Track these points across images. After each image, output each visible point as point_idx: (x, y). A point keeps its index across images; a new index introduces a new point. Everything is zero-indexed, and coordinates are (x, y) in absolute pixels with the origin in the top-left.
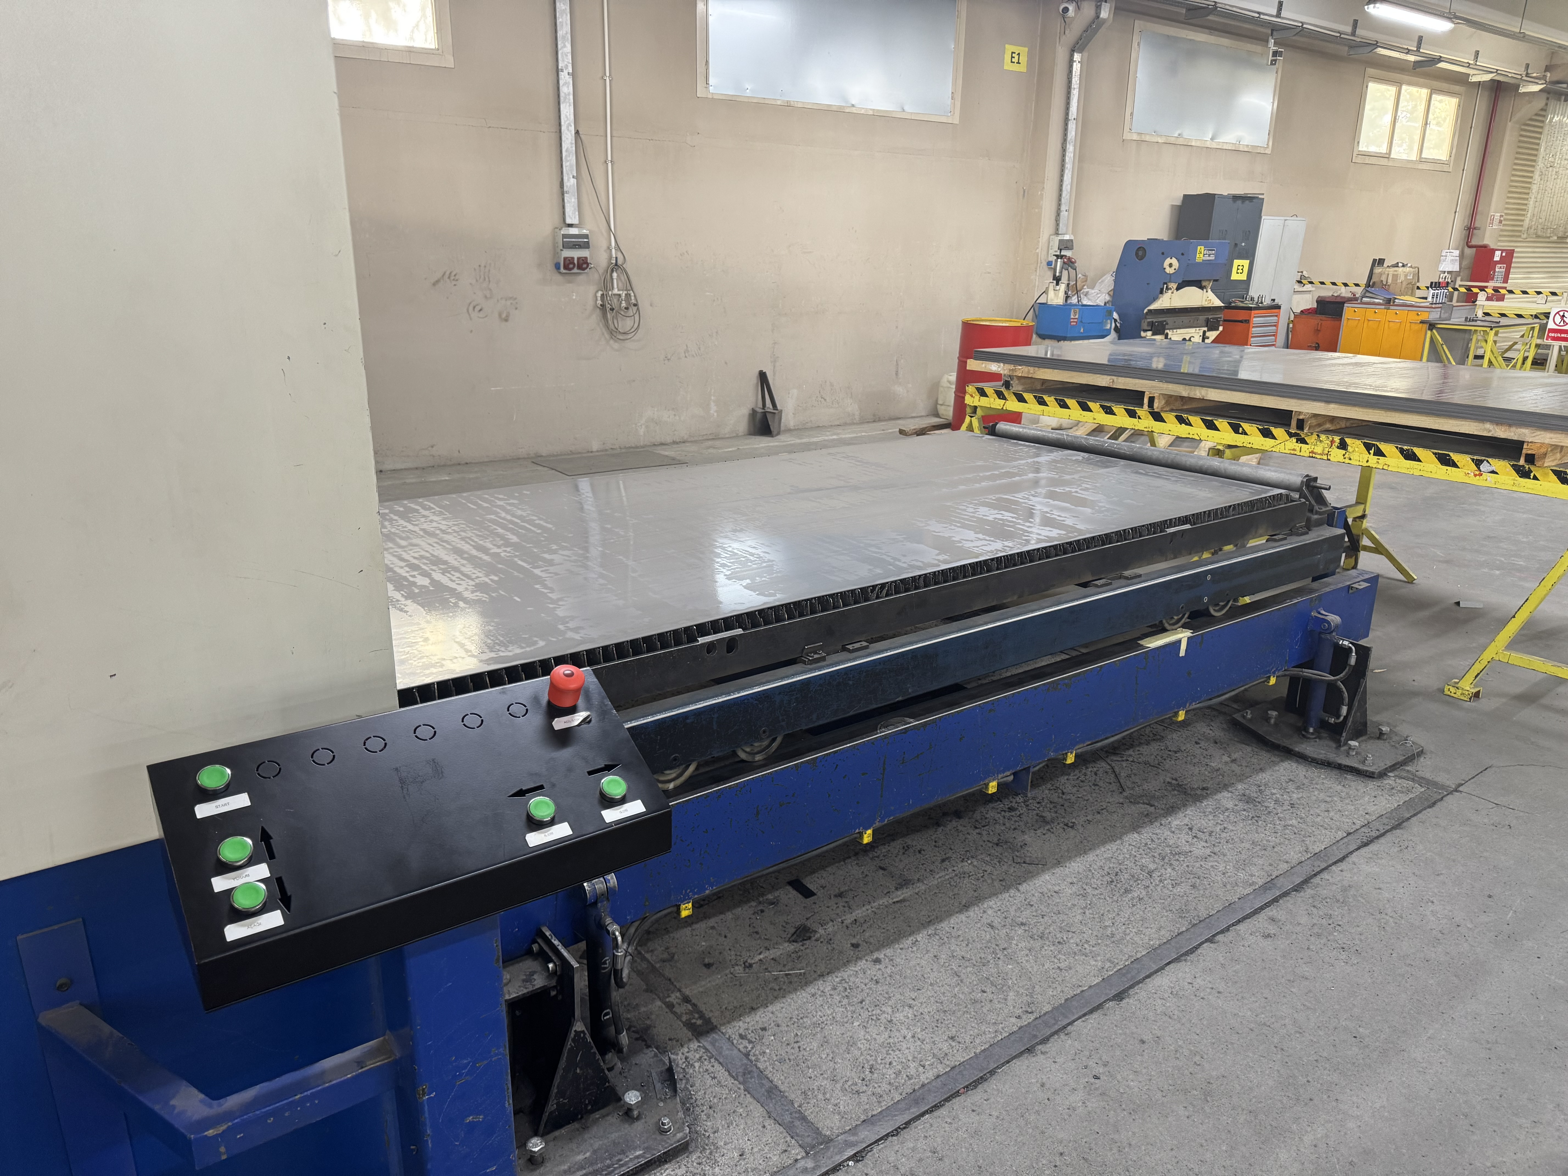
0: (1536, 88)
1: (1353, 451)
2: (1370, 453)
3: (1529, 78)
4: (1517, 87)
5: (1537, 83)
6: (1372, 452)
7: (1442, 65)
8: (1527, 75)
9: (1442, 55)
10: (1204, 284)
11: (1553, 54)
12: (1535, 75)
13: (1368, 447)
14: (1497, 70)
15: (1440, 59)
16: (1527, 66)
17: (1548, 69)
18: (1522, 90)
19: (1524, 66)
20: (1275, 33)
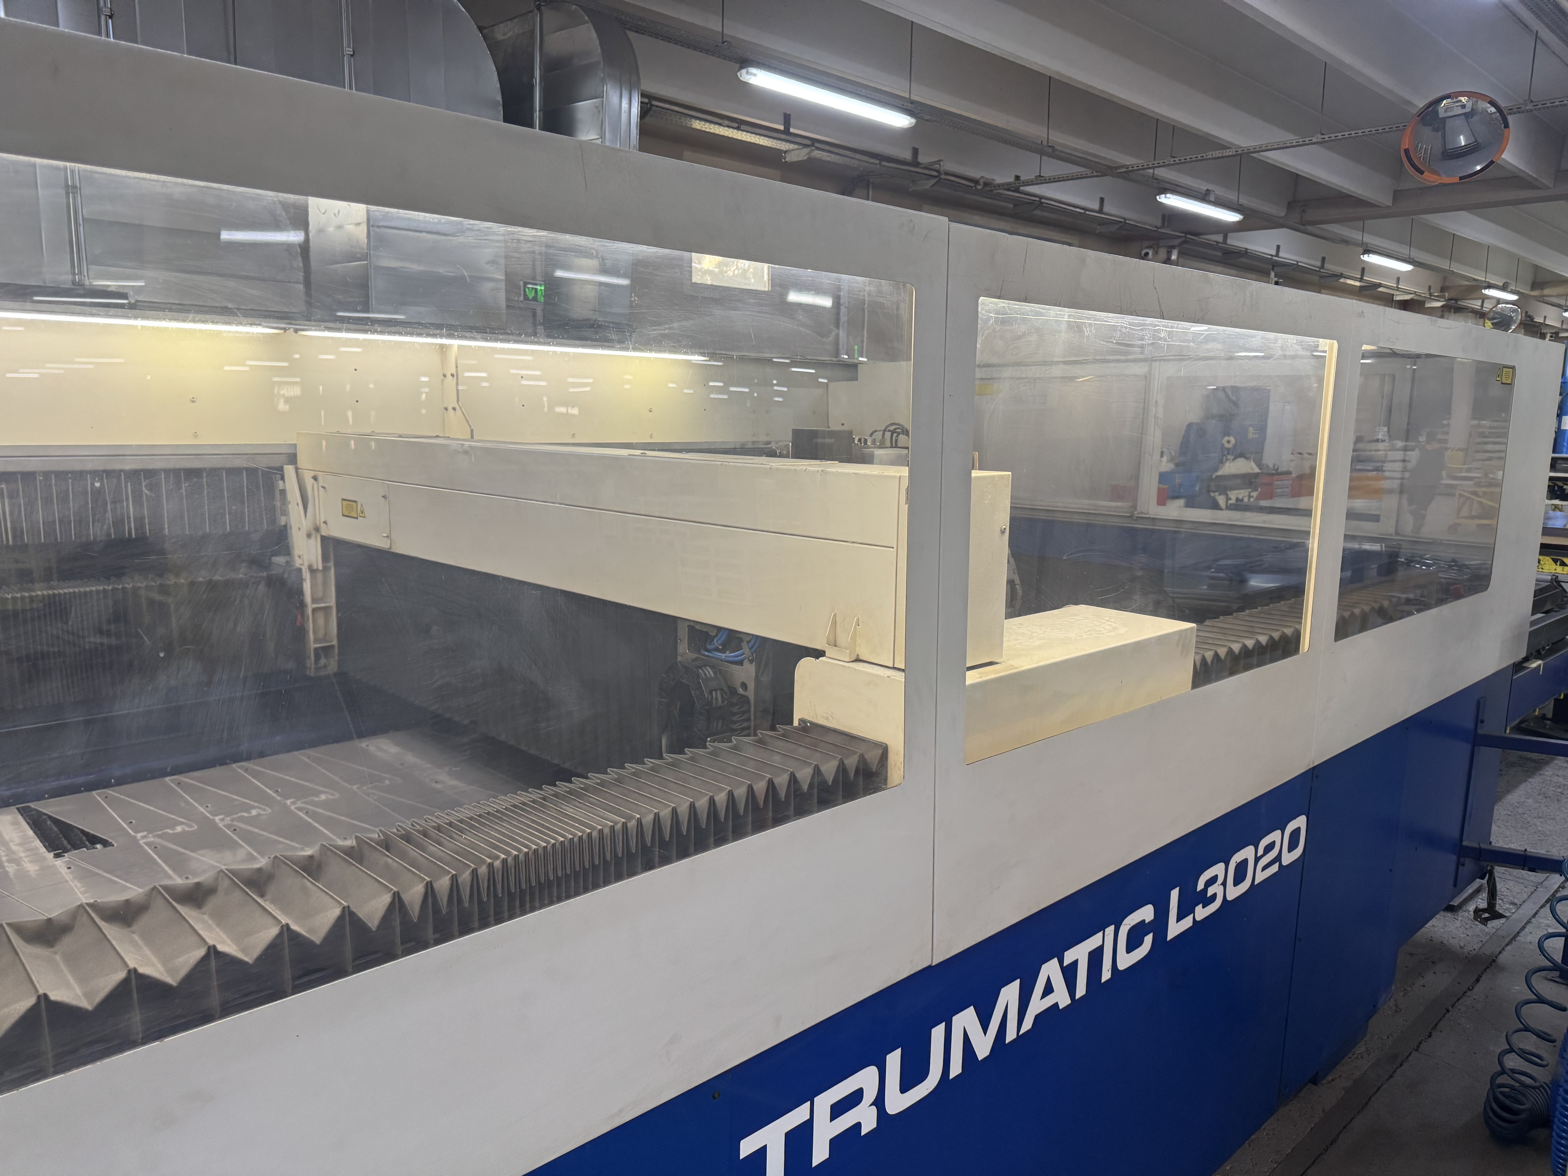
0: (1439, 304)
1: (1545, 564)
2: (1557, 565)
3: (1431, 297)
4: (1423, 303)
5: (1440, 301)
6: (1558, 564)
7: (1380, 289)
8: (1430, 294)
9: (1382, 282)
10: (1248, 456)
11: (1445, 278)
12: (1436, 294)
13: (1555, 561)
14: (1416, 292)
15: (1380, 285)
16: (1430, 288)
17: (1443, 289)
18: (1428, 305)
19: (1427, 288)
20: (1275, 268)
